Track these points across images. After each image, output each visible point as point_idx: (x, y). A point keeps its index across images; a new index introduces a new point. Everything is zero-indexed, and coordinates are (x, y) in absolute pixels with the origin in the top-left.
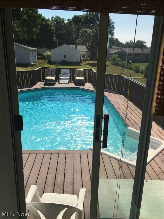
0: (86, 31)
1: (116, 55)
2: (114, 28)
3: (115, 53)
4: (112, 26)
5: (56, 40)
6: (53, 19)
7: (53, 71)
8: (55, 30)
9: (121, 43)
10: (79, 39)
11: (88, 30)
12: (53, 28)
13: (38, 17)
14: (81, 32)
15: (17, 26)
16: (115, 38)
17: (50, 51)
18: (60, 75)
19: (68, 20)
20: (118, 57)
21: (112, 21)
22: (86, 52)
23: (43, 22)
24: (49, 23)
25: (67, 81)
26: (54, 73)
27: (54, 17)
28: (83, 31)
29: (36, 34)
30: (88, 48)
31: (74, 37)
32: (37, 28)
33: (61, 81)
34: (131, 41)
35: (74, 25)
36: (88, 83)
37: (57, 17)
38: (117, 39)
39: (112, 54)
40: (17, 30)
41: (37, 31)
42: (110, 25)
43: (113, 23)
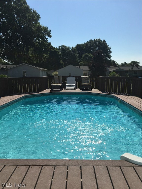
0: (87, 55)
1: (115, 72)
2: (110, 52)
3: (114, 71)
4: (109, 51)
5: (62, 63)
6: (60, 47)
7: (60, 79)
8: (62, 55)
9: (117, 64)
10: (81, 62)
11: (89, 55)
12: (60, 54)
13: (47, 45)
14: (83, 57)
15: (31, 52)
16: (112, 60)
17: (58, 71)
18: (66, 82)
19: (72, 47)
20: (117, 74)
21: (109, 47)
22: (88, 71)
23: (52, 49)
24: (57, 50)
25: (73, 88)
26: (61, 80)
27: (61, 46)
28: (85, 55)
29: (46, 58)
30: (89, 68)
31: (77, 61)
32: (47, 54)
33: (67, 88)
34: (126, 62)
35: (77, 51)
36: (94, 89)
37: (63, 46)
38: (113, 61)
39: (111, 72)
40: (31, 56)
41: (47, 56)
42: (108, 50)
43: (110, 48)
